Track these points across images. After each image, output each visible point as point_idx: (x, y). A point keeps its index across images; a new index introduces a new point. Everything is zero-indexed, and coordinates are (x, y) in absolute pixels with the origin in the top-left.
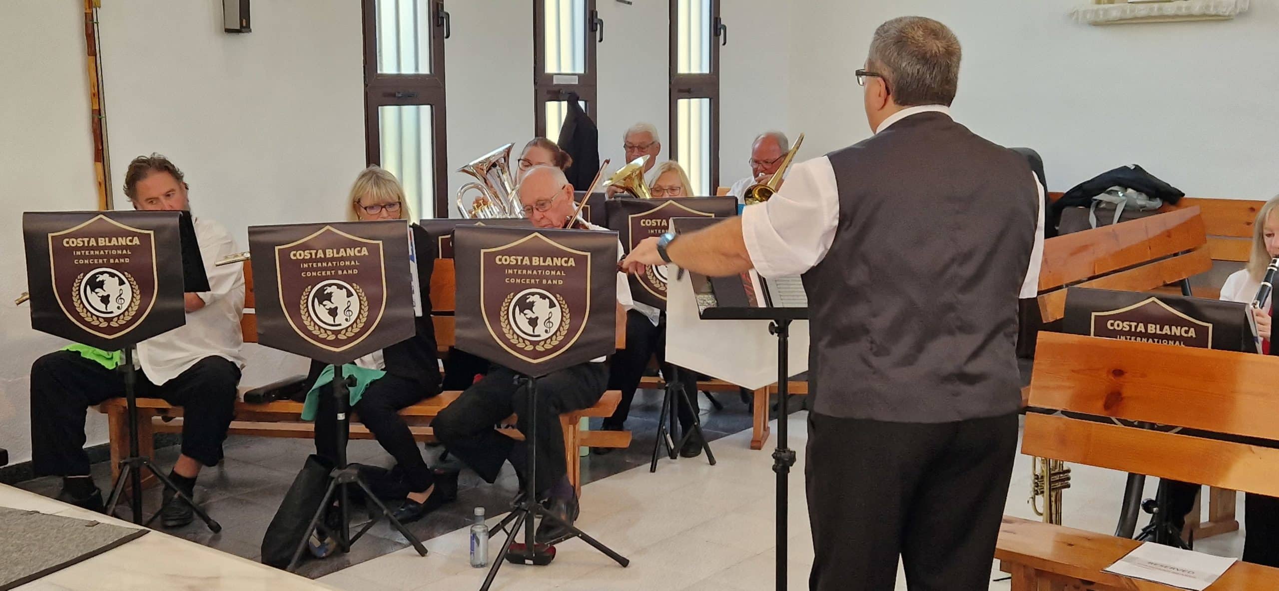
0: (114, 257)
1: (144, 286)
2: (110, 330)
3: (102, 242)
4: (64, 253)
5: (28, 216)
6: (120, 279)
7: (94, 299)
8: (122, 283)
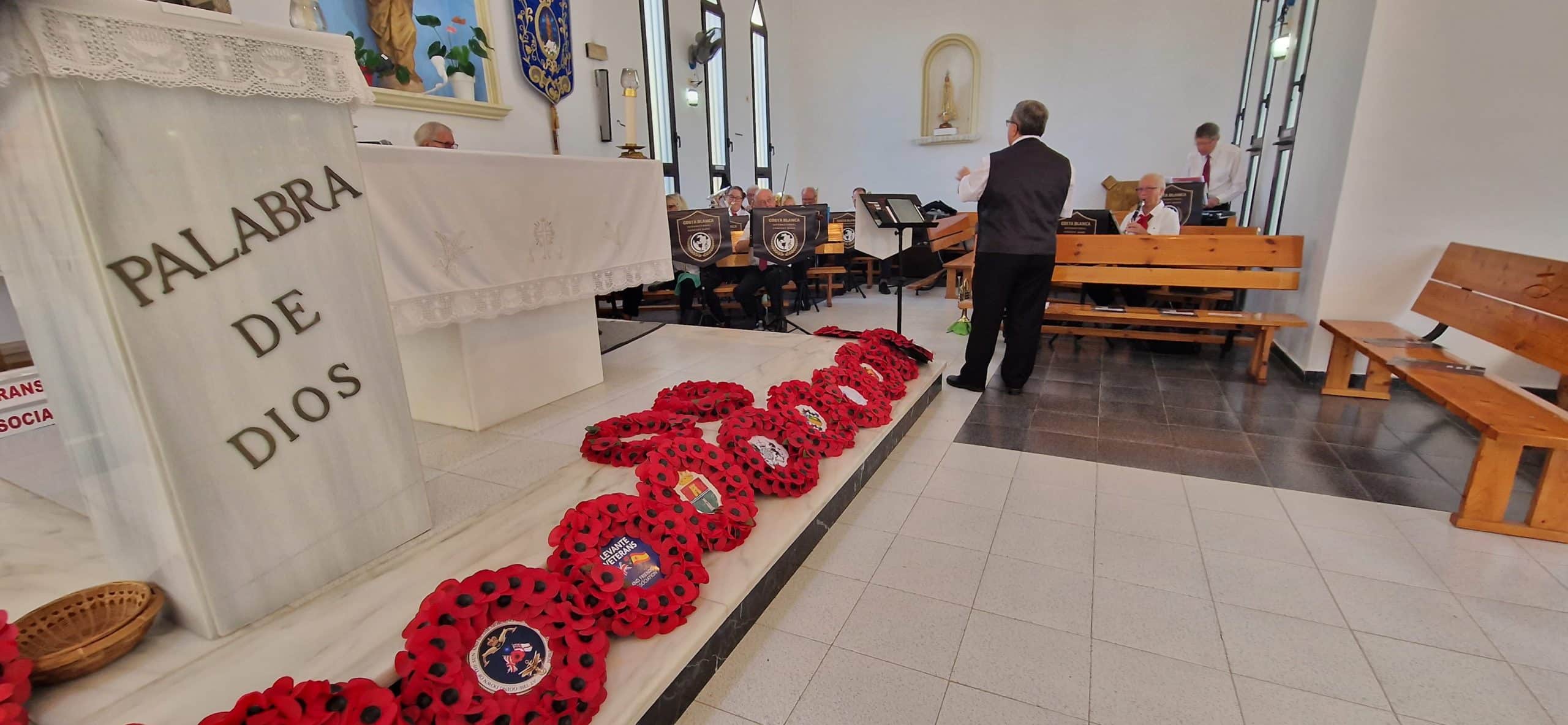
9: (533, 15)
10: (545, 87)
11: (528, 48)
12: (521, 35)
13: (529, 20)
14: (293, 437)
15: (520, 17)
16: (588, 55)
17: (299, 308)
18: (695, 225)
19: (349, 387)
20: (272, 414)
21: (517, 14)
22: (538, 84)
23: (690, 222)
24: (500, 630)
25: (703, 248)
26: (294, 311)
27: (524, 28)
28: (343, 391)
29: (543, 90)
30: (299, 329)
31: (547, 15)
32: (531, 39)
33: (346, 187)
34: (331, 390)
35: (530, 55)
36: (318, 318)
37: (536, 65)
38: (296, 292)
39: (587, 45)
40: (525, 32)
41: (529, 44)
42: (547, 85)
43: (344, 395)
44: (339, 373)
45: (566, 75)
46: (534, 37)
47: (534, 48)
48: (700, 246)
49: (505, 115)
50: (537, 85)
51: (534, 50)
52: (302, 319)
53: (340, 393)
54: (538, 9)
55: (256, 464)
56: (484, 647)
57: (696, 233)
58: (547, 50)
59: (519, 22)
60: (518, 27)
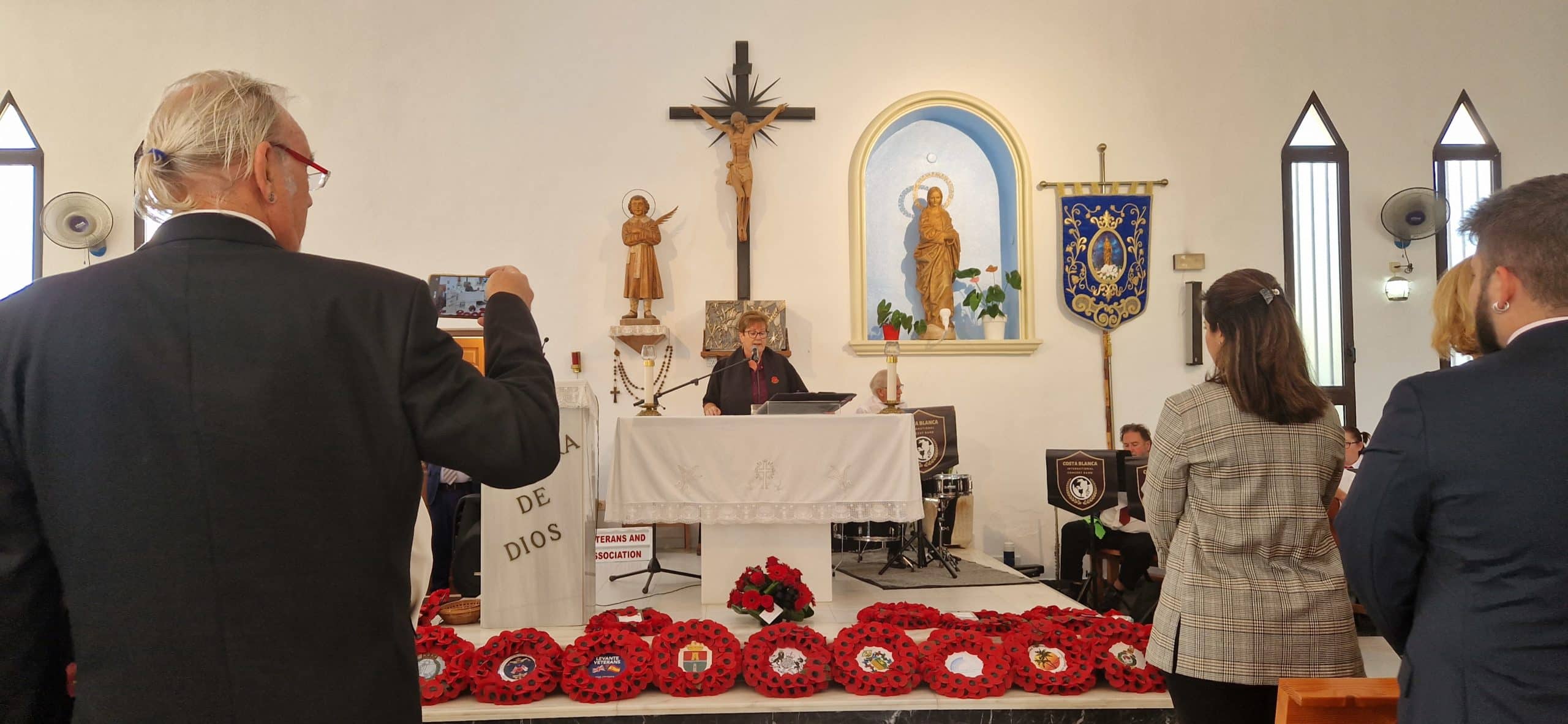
0: (1086, 471)
1: (1098, 486)
2: (1083, 506)
3: (1080, 463)
4: (1063, 469)
5: (1048, 451)
6: (1088, 482)
7: (1076, 491)
8: (1088, 483)
9: (1087, 244)
10: (1093, 314)
11: (1075, 279)
12: (1067, 267)
13: (1081, 248)
14: (528, 552)
15: (1069, 249)
16: (1174, 268)
17: (542, 496)
18: (1076, 466)
19: (556, 536)
20: (522, 539)
21: (1065, 246)
22: (1084, 312)
23: (1069, 464)
24: (525, 657)
25: (1084, 495)
26: (540, 497)
27: (1072, 260)
28: (553, 537)
29: (1091, 318)
30: (540, 505)
31: (1107, 240)
32: (1079, 267)
33: (574, 444)
34: (548, 535)
35: (1078, 284)
36: (549, 501)
37: (1085, 294)
38: (543, 488)
39: (1174, 256)
40: (1073, 263)
41: (1077, 274)
42: (1096, 313)
43: (552, 539)
44: (553, 528)
45: (1135, 295)
46: (1083, 265)
47: (1083, 277)
48: (1081, 491)
49: (1036, 349)
50: (1082, 314)
51: (1082, 279)
52: (543, 501)
53: (551, 538)
54: (1095, 236)
55: (512, 559)
56: (513, 660)
57: (1075, 477)
58: (1101, 275)
59: (1066, 255)
60: (1065, 260)
